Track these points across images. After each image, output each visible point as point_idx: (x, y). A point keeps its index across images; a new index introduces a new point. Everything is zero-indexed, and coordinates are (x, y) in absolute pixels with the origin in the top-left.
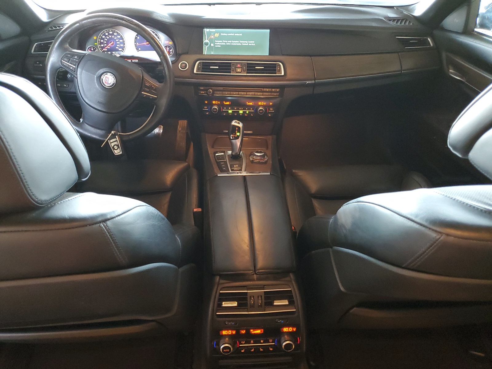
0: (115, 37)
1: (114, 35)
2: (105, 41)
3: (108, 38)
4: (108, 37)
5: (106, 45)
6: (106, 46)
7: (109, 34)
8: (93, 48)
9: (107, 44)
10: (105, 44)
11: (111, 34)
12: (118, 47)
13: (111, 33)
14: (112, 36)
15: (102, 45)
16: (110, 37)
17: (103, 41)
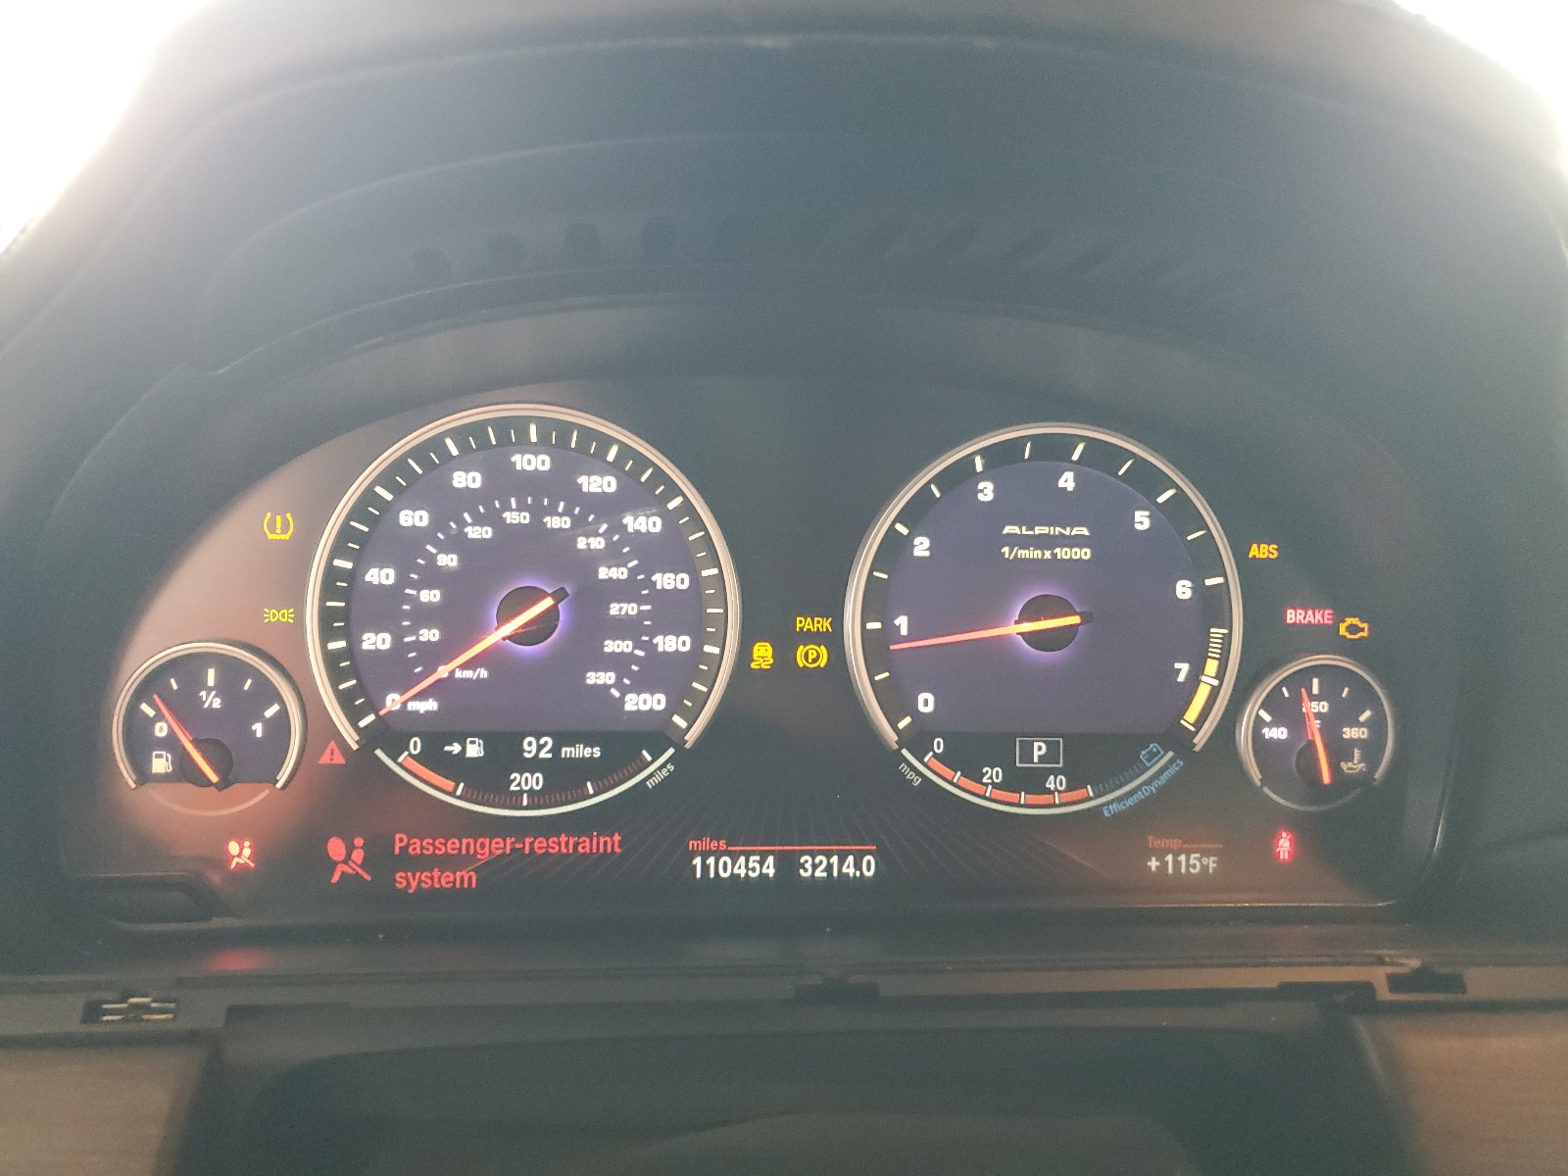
0: (581, 526)
1: (576, 496)
2: (433, 576)
3: (484, 533)
4: (479, 521)
5: (430, 635)
6: (433, 655)
7: (504, 484)
8: (221, 689)
9: (461, 625)
10: (425, 615)
11: (530, 484)
12: (618, 662)
13: (541, 463)
14: (538, 513)
15: (375, 641)
16: (514, 517)
17: (402, 581)
